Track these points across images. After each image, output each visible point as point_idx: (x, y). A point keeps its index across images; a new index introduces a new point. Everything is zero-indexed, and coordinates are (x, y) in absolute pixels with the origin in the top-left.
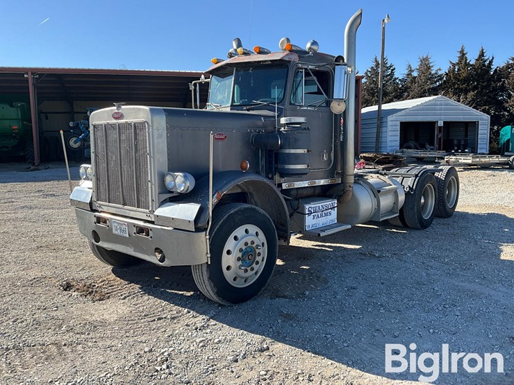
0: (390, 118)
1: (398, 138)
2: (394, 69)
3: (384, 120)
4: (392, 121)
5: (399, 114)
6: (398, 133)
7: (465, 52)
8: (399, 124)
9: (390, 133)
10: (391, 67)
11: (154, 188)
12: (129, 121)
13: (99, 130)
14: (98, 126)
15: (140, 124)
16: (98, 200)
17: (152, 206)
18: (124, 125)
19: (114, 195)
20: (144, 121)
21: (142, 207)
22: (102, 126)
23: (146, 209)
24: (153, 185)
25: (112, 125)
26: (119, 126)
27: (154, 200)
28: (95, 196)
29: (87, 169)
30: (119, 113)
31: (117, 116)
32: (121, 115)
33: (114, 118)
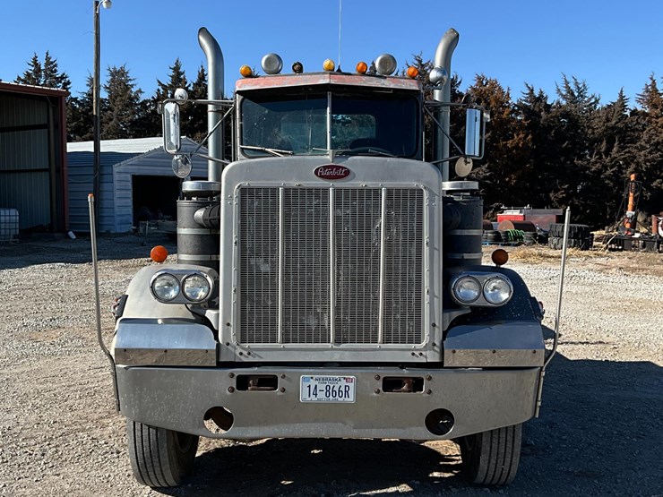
0: (117, 168)
1: (130, 202)
2: (69, 83)
3: (106, 170)
4: (120, 173)
5: (129, 161)
6: (130, 194)
7: (181, 70)
8: (130, 178)
9: (117, 193)
10: (62, 78)
11: (438, 303)
12: (371, 184)
13: (259, 197)
14: (259, 189)
15: (405, 190)
16: (243, 341)
17: (432, 335)
18: (354, 190)
19: (302, 325)
20: (422, 187)
21: (396, 342)
22: (274, 191)
23: (411, 342)
24: (435, 299)
25: (310, 190)
26: (337, 192)
27: (437, 324)
28: (232, 334)
29: (187, 278)
30: (338, 168)
31: (334, 173)
32: (347, 173)
33: (321, 177)
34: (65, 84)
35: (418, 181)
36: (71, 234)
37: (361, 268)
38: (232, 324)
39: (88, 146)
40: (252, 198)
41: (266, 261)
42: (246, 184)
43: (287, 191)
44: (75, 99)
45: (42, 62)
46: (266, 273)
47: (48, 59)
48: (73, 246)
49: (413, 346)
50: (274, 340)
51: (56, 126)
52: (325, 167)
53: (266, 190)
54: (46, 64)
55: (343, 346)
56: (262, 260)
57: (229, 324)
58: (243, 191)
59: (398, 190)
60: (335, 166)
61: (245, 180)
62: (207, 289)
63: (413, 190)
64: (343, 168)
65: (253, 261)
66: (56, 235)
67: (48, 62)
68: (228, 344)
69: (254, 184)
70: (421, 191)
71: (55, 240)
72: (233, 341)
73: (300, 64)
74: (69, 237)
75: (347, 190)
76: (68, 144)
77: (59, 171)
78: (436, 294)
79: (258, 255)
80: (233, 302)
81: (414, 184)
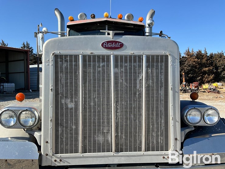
2: (33, 49)
10: (31, 48)
11: (178, 125)
12: (137, 52)
13: (66, 61)
14: (66, 56)
15: (157, 56)
16: (57, 152)
17: (175, 145)
18: (126, 57)
19: (95, 141)
20: (167, 54)
21: (153, 150)
22: (76, 57)
23: (162, 150)
24: (177, 123)
25: (99, 57)
26: (116, 57)
27: (178, 139)
28: (50, 148)
29: (22, 112)
30: (116, 42)
31: (113, 45)
32: (122, 45)
33: (106, 48)
34: (32, 50)
35: (165, 50)
36: (30, 90)
37: (131, 104)
38: (49, 142)
39: (36, 66)
40: (62, 61)
41: (72, 101)
42: (57, 52)
43: (84, 57)
44: (35, 54)
45: (26, 44)
46: (71, 109)
47: (27, 43)
48: (30, 94)
49: (164, 152)
50: (76, 152)
51: (26, 60)
52: (108, 42)
53: (71, 56)
54: (27, 45)
55: (121, 154)
56: (69, 100)
57: (47, 142)
58: (56, 57)
59: (153, 56)
60: (114, 41)
61: (57, 50)
62: (34, 119)
63: (162, 56)
64: (119, 42)
65: (63, 101)
66: (26, 91)
67: (27, 44)
68: (47, 155)
69: (63, 52)
70: (167, 57)
71: (26, 92)
72: (50, 153)
73: (94, 15)
74: (30, 91)
75: (121, 57)
76: (30, 66)
77: (27, 72)
78: (177, 120)
79: (66, 97)
80: (50, 127)
81: (163, 52)
